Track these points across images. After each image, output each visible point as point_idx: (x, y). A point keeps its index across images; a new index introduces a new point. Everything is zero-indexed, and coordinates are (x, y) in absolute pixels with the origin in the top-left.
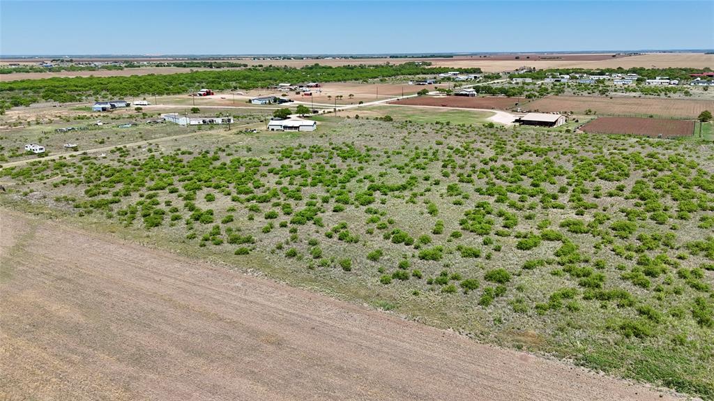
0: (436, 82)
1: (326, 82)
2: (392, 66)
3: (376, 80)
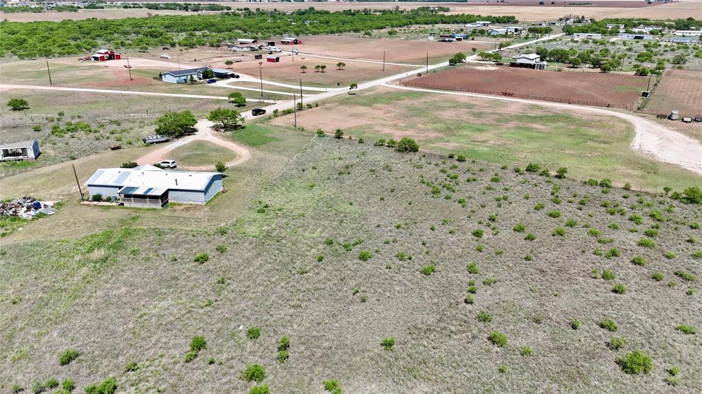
0: (466, 38)
1: (315, 34)
2: (402, 12)
3: (382, 31)
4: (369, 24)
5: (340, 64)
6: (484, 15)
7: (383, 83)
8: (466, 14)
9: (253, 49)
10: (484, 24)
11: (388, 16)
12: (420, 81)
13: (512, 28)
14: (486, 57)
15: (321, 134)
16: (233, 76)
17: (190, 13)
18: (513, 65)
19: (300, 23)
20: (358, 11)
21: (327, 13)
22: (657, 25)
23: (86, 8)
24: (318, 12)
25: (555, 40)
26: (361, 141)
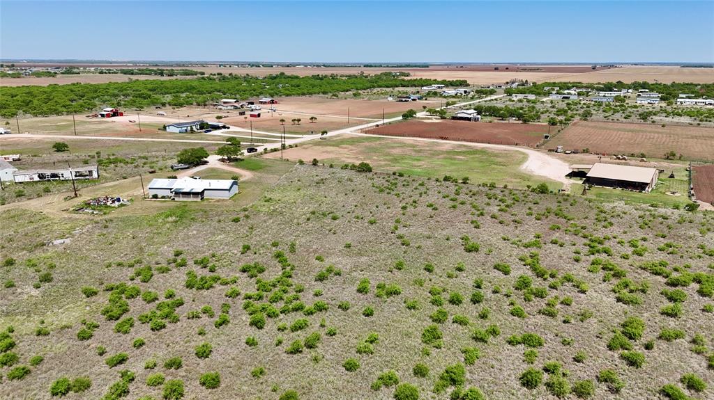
0: (421, 98)
1: (287, 95)
2: (366, 77)
3: (347, 93)
4: (336, 87)
5: (312, 118)
6: (439, 79)
7: (348, 132)
8: (424, 78)
9: (236, 108)
10: (439, 87)
11: (353, 80)
12: (378, 130)
13: (462, 90)
14: (433, 112)
15: (301, 162)
16: (224, 127)
17: (165, 78)
18: (454, 118)
19: (273, 86)
20: (326, 76)
21: (297, 77)
22: (587, 87)
23: (62, 73)
24: (289, 77)
25: (496, 99)
26: (331, 166)
